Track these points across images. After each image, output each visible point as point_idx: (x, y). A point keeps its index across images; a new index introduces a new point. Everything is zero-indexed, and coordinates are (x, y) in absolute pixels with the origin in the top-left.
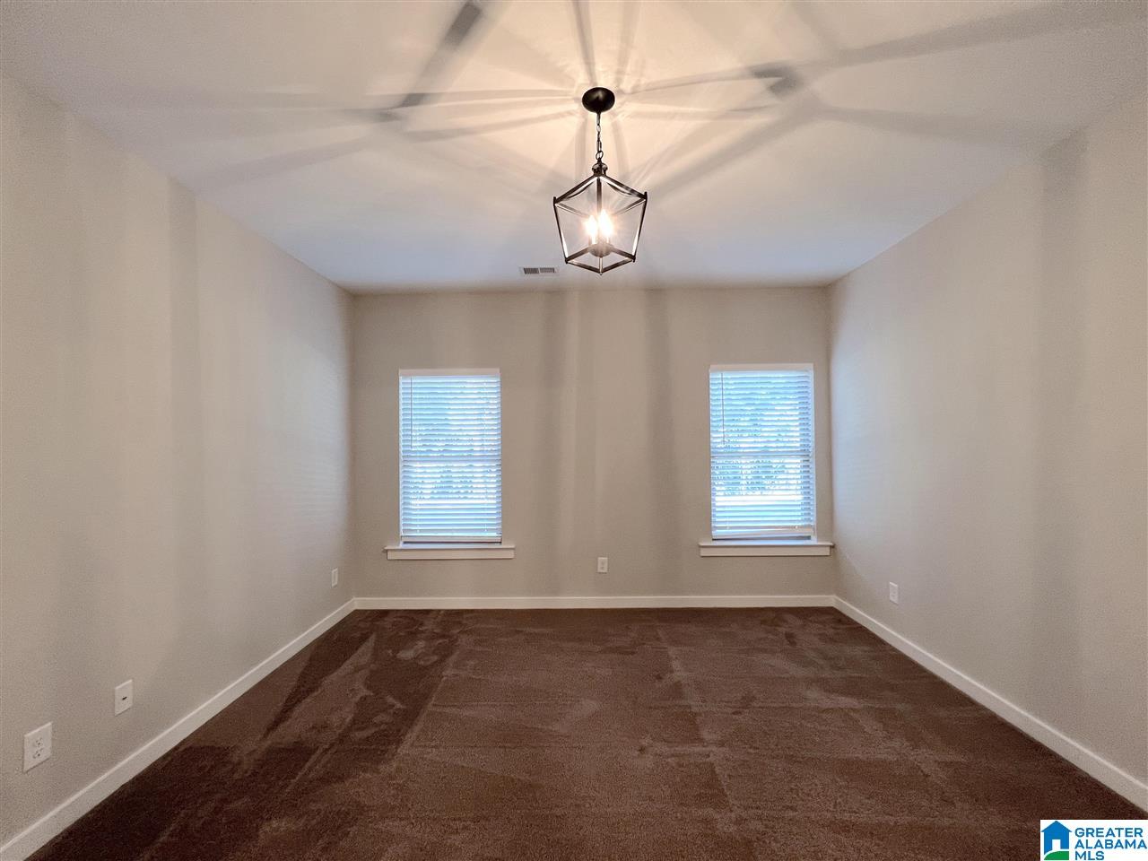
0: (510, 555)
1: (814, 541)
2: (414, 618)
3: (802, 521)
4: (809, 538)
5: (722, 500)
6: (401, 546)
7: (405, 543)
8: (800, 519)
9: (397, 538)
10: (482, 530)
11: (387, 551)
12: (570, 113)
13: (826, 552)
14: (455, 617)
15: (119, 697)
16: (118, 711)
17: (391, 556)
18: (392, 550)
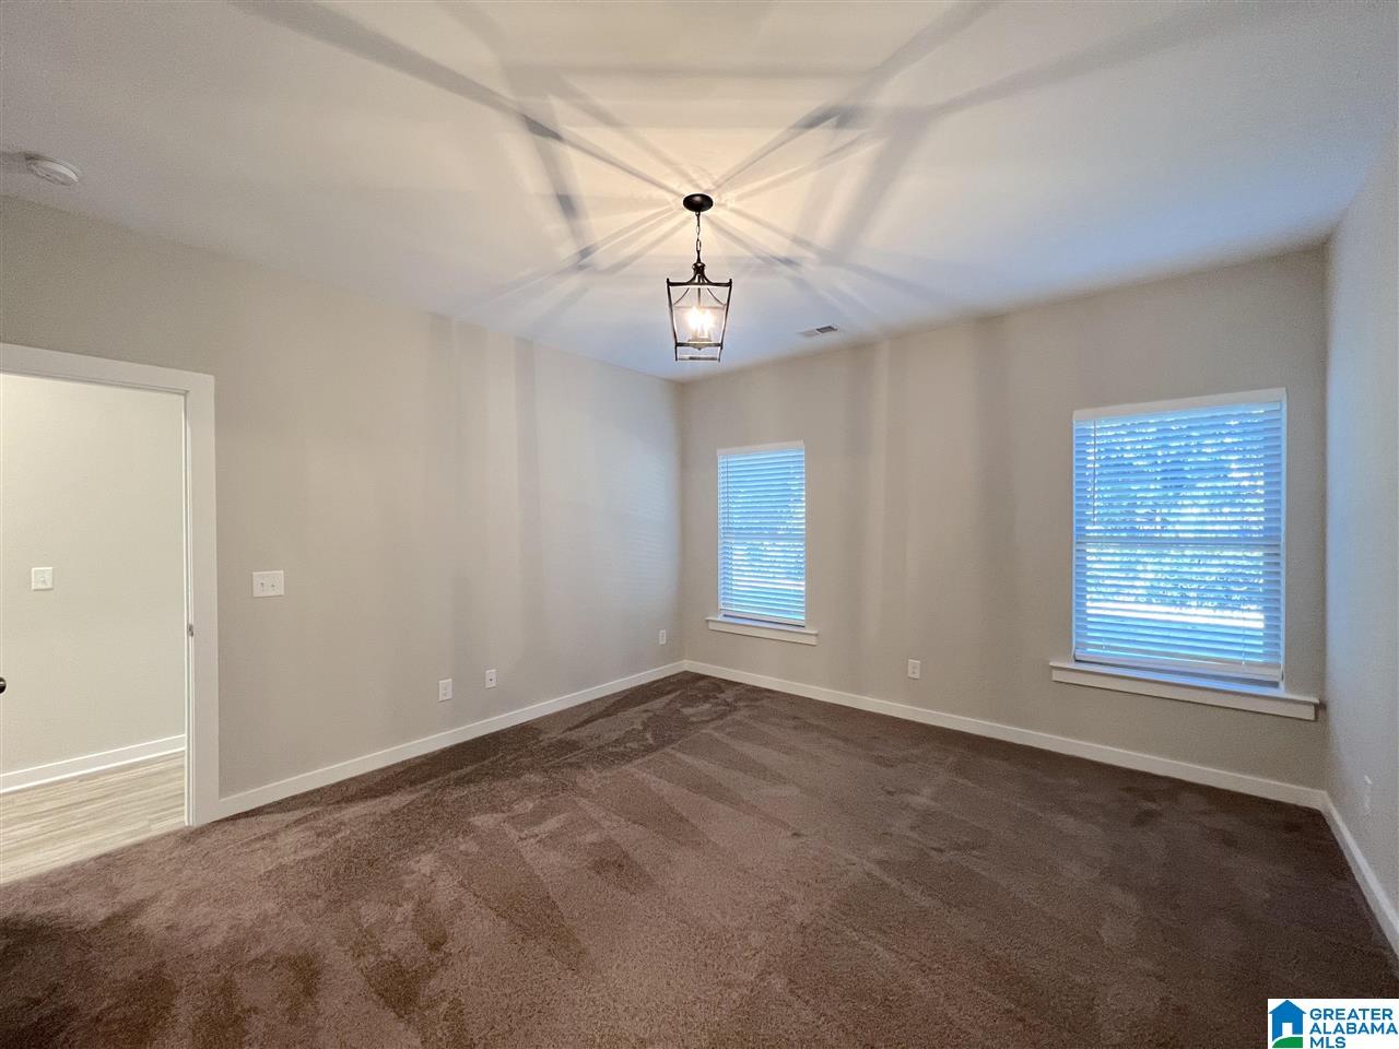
0: (813, 641)
1: (1281, 692)
2: (720, 685)
3: (1265, 654)
4: (1275, 685)
5: (1098, 606)
6: (720, 618)
7: (725, 616)
8: (1261, 651)
9: (717, 611)
10: (789, 612)
11: (708, 621)
12: (684, 223)
13: (1309, 713)
14: (755, 694)
15: (488, 678)
16: (488, 686)
17: (712, 626)
18: (713, 621)
